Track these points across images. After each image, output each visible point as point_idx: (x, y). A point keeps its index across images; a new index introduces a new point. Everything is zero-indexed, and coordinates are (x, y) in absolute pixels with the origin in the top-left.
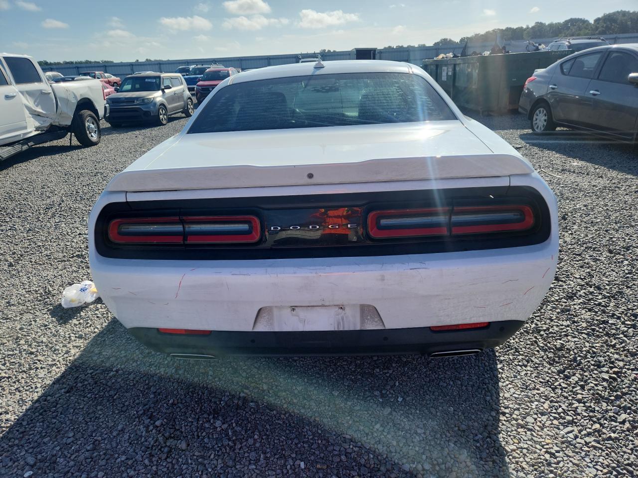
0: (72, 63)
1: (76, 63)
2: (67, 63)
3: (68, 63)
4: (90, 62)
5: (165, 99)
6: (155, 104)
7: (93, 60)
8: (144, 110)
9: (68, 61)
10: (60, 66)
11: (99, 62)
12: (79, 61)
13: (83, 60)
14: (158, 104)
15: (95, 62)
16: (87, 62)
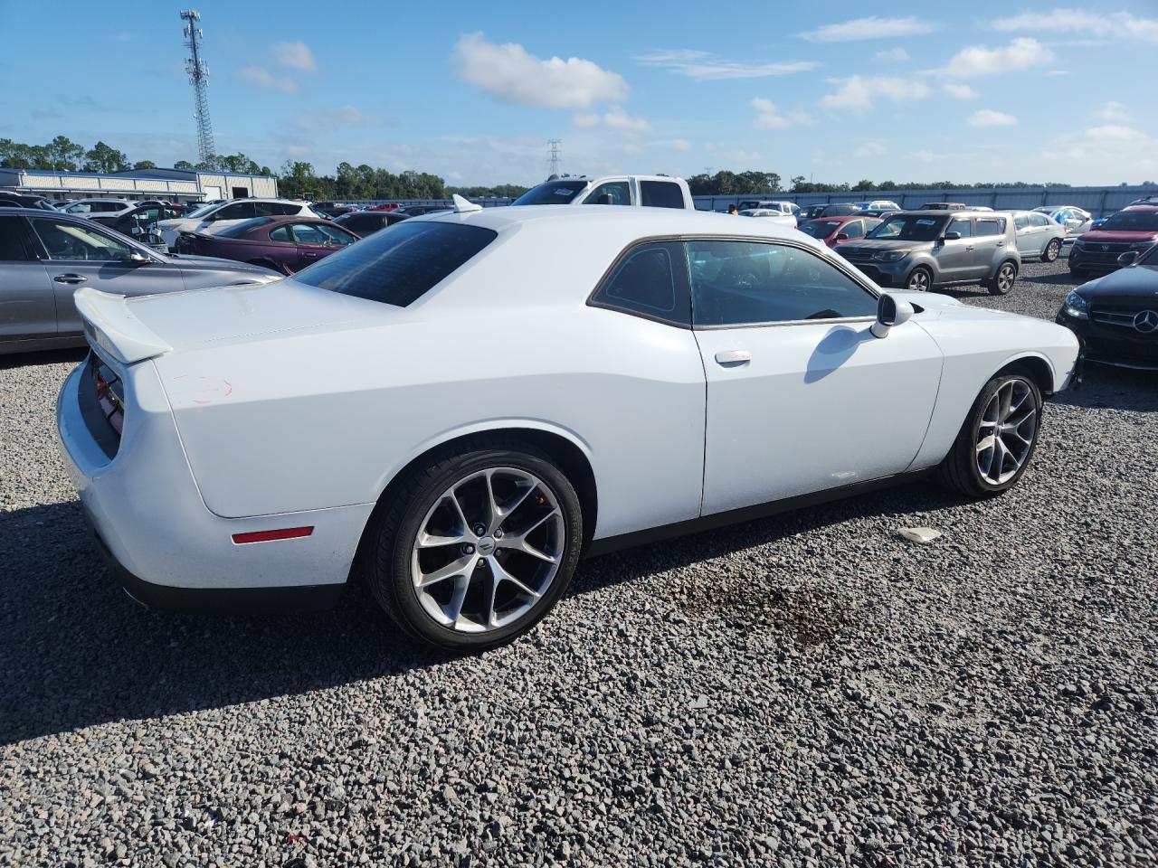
0: (990, 186)
1: (998, 186)
2: (981, 186)
3: (984, 186)
4: (1025, 186)
5: (939, 259)
6: (908, 262)
7: (1030, 182)
8: (881, 271)
9: (984, 182)
10: (969, 191)
11: (1040, 186)
12: (1004, 183)
13: (1013, 182)
14: (914, 263)
15: (1035, 186)
16: (1019, 185)
